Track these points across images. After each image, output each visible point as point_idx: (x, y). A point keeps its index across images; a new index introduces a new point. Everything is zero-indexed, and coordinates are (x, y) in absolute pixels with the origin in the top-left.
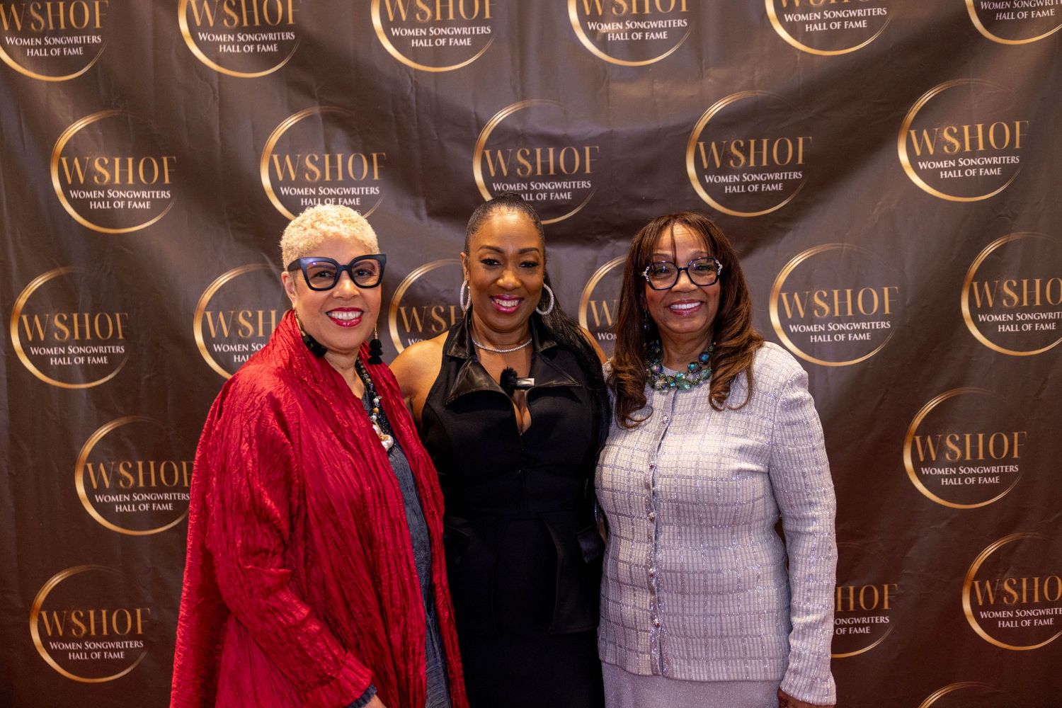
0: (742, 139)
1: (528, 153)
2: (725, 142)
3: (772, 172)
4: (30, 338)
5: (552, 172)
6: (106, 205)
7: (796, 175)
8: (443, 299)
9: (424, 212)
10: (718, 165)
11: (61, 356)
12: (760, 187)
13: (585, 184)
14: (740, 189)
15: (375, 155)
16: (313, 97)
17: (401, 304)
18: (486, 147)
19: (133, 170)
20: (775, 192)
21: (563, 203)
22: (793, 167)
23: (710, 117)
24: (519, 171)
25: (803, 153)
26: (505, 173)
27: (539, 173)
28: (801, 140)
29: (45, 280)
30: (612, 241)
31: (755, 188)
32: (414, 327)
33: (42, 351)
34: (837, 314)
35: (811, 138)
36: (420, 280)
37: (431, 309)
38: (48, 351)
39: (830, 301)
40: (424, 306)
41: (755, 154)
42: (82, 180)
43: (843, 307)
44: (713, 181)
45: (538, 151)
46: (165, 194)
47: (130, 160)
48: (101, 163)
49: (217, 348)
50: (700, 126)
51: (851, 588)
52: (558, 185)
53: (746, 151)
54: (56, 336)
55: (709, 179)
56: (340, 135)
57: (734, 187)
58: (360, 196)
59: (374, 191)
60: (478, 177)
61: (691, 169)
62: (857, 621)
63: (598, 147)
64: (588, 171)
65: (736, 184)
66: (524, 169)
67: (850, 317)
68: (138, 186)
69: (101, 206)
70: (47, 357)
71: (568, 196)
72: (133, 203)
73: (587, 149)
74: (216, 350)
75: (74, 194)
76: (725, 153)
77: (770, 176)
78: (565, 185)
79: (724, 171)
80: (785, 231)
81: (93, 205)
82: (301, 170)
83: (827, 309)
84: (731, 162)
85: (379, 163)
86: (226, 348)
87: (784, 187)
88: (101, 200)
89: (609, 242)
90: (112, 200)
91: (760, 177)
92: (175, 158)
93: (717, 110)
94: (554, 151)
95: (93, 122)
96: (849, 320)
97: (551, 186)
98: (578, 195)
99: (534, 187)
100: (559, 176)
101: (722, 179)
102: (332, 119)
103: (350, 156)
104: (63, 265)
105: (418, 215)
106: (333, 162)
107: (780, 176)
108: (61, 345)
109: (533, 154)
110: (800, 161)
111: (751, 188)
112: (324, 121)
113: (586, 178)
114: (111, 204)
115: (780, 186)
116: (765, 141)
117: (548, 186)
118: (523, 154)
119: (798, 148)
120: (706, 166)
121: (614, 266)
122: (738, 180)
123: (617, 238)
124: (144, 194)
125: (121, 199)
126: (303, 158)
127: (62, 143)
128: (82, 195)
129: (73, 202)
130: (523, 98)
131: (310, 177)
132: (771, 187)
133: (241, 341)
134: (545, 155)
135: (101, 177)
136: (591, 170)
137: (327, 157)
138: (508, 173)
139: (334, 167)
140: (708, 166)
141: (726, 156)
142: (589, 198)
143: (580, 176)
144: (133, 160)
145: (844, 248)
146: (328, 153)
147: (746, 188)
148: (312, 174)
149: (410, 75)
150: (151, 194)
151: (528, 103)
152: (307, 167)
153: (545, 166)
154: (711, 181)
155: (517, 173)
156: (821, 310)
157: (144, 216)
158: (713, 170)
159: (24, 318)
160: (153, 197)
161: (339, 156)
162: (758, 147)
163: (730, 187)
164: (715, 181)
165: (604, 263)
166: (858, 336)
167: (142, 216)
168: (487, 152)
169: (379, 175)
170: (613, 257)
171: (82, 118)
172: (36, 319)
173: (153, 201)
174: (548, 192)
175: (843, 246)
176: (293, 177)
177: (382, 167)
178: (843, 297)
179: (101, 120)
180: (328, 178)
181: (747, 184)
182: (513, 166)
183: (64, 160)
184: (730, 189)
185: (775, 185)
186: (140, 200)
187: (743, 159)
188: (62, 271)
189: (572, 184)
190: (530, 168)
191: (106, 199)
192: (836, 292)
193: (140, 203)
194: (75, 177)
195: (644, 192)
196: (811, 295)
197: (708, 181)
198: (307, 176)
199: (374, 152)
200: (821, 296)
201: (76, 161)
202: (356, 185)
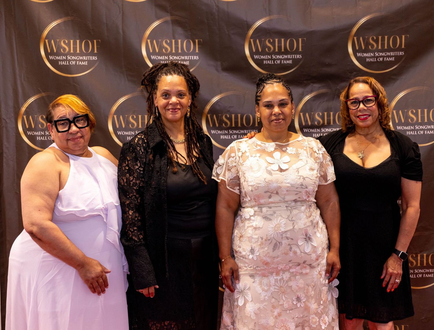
0: (375, 36)
1: (272, 41)
2: (367, 37)
3: (389, 52)
4: (27, 127)
5: (283, 50)
6: (66, 63)
7: (401, 53)
8: (228, 111)
9: (220, 68)
10: (363, 48)
11: (42, 136)
12: (384, 59)
13: (299, 56)
14: (374, 60)
15: (197, 41)
16: (167, 12)
17: (208, 113)
18: (251, 38)
19: (79, 45)
20: (391, 61)
21: (288, 65)
22: (400, 49)
23: (360, 25)
24: (267, 49)
25: (405, 43)
26: (260, 50)
27: (277, 50)
28: (403, 36)
29: (35, 99)
30: (311, 84)
31: (381, 59)
32: (214, 124)
33: (33, 133)
34: (420, 121)
35: (408, 35)
36: (217, 102)
37: (223, 116)
38: (36, 133)
39: (416, 114)
40: (220, 114)
41: (382, 44)
42: (55, 51)
43: (423, 118)
44: (361, 55)
45: (277, 40)
46: (95, 58)
47: (78, 41)
48: (64, 42)
49: (119, 133)
50: (355, 29)
51: (425, 255)
52: (285, 57)
53: (377, 41)
54: (40, 126)
55: (359, 55)
56: (179, 30)
57: (371, 59)
58: (189, 60)
59: (196, 58)
60: (247, 52)
61: (350, 50)
62: (427, 271)
63: (305, 39)
64: (300, 50)
65: (372, 57)
66: (269, 48)
67: (426, 122)
68: (81, 54)
69: (64, 63)
70: (36, 136)
71: (290, 62)
72: (79, 62)
73: (300, 40)
74: (119, 134)
75: (51, 57)
76: (367, 42)
77: (388, 54)
78: (289, 56)
79: (366, 51)
80: (395, 80)
81: (60, 63)
82: (161, 47)
83: (415, 118)
84: (370, 47)
85: (199, 44)
86: (123, 133)
87: (395, 59)
88: (64, 60)
89: (310, 84)
90: (69, 61)
91: (384, 54)
92: (100, 40)
93: (363, 22)
94: (284, 40)
95: (61, 23)
96: (426, 124)
97: (282, 57)
98: (296, 61)
99: (274, 57)
100: (286, 52)
101: (365, 55)
102: (175, 22)
103: (185, 40)
104: (44, 92)
105: (217, 70)
106: (176, 43)
107: (393, 54)
108: (42, 130)
109: (274, 41)
110: (403, 47)
111: (379, 59)
112: (172, 23)
113: (299, 53)
114: (69, 63)
115: (393, 59)
116: (386, 37)
117: (281, 57)
118: (269, 41)
119: (402, 40)
120: (357, 48)
121: (312, 96)
122: (373, 55)
123: (314, 83)
124: (84, 58)
125: (74, 60)
126: (162, 42)
127: (46, 32)
128: (55, 58)
129: (50, 61)
130: (270, 15)
131: (165, 51)
132: (389, 59)
133: (131, 130)
134: (280, 42)
135: (64, 49)
136: (302, 50)
137: (173, 41)
138: (262, 51)
139: (177, 46)
140: (359, 48)
141: (367, 44)
142: (301, 62)
143: (297, 52)
144: (79, 41)
145: (424, 89)
146: (174, 39)
147: (377, 59)
148: (166, 49)
149: (215, 3)
150: (88, 58)
151: (272, 17)
152: (164, 46)
153: (280, 47)
154: (360, 55)
155: (266, 50)
156: (412, 119)
157: (85, 68)
158: (361, 50)
159: (25, 117)
160: (89, 59)
161: (180, 41)
162: (383, 40)
163: (369, 59)
164: (362, 56)
165: (307, 94)
166: (430, 132)
167: (83, 68)
168: (252, 40)
169: (199, 50)
170: (311, 92)
171: (55, 20)
172: (30, 117)
173: (89, 61)
174: (281, 60)
175: (423, 88)
176: (157, 51)
177: (200, 46)
178: (423, 113)
179: (64, 21)
180: (174, 51)
181: (377, 57)
182: (264, 47)
183: (47, 41)
184: (369, 60)
185: (391, 58)
186: (83, 60)
187: (375, 45)
188: (44, 94)
189: (292, 56)
190: (272, 48)
191: (66, 60)
192: (419, 110)
193: (83, 62)
194: (52, 49)
195: (327, 61)
196: (408, 112)
197: (358, 56)
198: (164, 50)
199: (197, 39)
200: (412, 112)
201: (52, 42)
202: (188, 55)
